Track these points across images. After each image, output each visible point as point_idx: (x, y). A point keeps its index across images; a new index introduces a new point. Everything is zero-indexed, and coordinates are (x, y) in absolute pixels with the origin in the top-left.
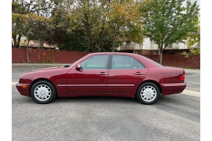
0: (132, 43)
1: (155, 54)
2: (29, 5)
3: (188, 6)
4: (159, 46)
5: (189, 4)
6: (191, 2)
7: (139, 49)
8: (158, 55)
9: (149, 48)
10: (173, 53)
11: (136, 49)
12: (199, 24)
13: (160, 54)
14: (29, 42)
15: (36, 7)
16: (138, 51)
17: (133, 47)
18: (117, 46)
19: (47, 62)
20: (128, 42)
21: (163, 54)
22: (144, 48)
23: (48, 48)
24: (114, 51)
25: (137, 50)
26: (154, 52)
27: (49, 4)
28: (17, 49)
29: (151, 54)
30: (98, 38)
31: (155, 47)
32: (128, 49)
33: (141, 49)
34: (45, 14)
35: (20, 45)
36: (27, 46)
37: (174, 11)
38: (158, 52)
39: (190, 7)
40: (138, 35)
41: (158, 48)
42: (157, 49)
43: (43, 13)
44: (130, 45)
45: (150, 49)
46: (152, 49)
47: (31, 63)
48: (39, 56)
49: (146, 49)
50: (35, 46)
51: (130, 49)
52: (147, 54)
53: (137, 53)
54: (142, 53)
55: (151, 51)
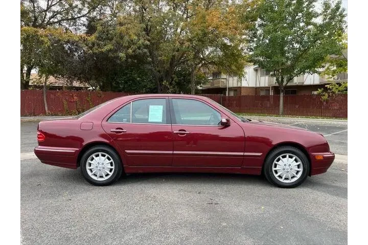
0: (224, 76)
1: (262, 93)
2: (45, 11)
3: (325, 10)
5: (327, 6)
6: (331, 2)
7: (235, 85)
8: (269, 96)
9: (252, 85)
11: (231, 85)
12: (344, 41)
14: (47, 78)
15: (56, 15)
16: (234, 90)
17: (225, 82)
18: (198, 83)
20: (216, 75)
22: (244, 84)
23: (81, 88)
25: (231, 88)
26: (261, 90)
27: (80, 9)
28: (26, 90)
29: (256, 94)
31: (265, 81)
32: (216, 86)
33: (239, 85)
34: (73, 27)
35: (30, 84)
36: (43, 86)
37: (300, 18)
38: (269, 90)
39: (329, 11)
40: (238, 63)
42: (267, 85)
43: (70, 26)
44: (220, 80)
45: (254, 86)
46: (258, 86)
47: (52, 115)
48: (65, 103)
49: (247, 86)
50: (57, 85)
51: (221, 86)
52: (250, 94)
53: (232, 94)
54: (241, 93)
55: (257, 89)
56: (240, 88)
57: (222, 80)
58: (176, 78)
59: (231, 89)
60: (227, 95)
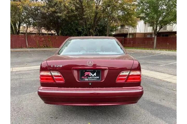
0: (126, 27)
1: (149, 36)
4: (153, 28)
7: (133, 32)
8: (152, 38)
9: (143, 31)
10: (167, 36)
11: (130, 32)
13: (153, 36)
14: (27, 29)
16: (132, 35)
17: (127, 30)
18: (112, 31)
19: (44, 47)
20: (122, 26)
21: (157, 37)
23: (46, 34)
24: (108, 35)
26: (147, 34)
29: (145, 37)
30: (93, 22)
31: (150, 30)
32: (122, 32)
33: (135, 32)
36: (25, 33)
38: (152, 35)
41: (152, 30)
42: (151, 32)
44: (124, 29)
46: (146, 32)
47: (30, 48)
48: (38, 42)
49: (139, 32)
51: (125, 32)
52: (142, 37)
53: (131, 37)
54: (136, 36)
55: (145, 34)
56: (135, 33)
57: (126, 29)
58: (98, 28)
59: (130, 34)
60: (128, 37)
